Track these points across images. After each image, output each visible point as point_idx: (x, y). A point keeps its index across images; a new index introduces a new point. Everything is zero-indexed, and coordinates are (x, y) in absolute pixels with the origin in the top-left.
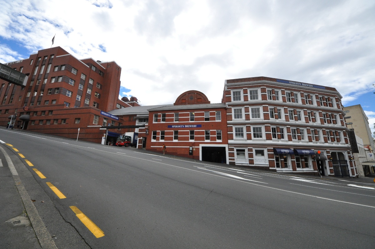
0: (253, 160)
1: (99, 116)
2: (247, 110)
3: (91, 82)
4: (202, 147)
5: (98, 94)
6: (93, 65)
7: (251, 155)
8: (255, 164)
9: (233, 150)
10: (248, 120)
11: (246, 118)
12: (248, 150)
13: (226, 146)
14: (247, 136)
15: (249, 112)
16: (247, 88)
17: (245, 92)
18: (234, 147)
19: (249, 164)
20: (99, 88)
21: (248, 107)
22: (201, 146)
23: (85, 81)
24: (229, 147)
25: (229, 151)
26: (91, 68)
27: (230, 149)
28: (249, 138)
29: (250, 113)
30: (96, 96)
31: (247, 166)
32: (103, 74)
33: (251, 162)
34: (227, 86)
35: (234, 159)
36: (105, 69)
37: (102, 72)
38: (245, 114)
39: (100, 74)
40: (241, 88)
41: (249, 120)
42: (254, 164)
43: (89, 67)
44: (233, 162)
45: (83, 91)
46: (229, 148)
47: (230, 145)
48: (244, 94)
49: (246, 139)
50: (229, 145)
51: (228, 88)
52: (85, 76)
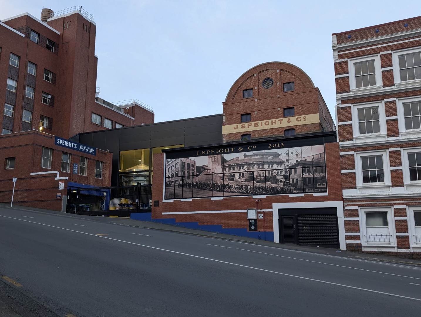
0: (408, 237)
1: (53, 150)
2: (391, 110)
3: (31, 70)
4: (279, 210)
5: (50, 97)
6: (32, 30)
7: (401, 226)
8: (413, 248)
9: (355, 213)
10: (393, 136)
11: (388, 131)
12: (395, 213)
13: (338, 205)
14: (392, 178)
15: (396, 114)
16: (390, 52)
17: (387, 61)
18: (360, 206)
19: (398, 248)
20: (50, 81)
21: (395, 101)
22: (276, 207)
23: (18, 71)
24: (346, 208)
25: (345, 216)
26: (28, 36)
27: (347, 213)
28: (398, 181)
29: (401, 117)
30: (45, 101)
31: (392, 253)
32: (57, 46)
33: (403, 242)
34: (339, 52)
35: (358, 238)
36: (58, 33)
37: (54, 43)
38: (387, 121)
39: (49, 48)
40: (376, 52)
41: (398, 135)
42: (409, 248)
43: (23, 36)
44: (357, 244)
45: (16, 94)
46: (345, 210)
47: (349, 201)
48: (382, 67)
49: (390, 184)
50: (346, 204)
51: (340, 57)
52: (17, 58)
